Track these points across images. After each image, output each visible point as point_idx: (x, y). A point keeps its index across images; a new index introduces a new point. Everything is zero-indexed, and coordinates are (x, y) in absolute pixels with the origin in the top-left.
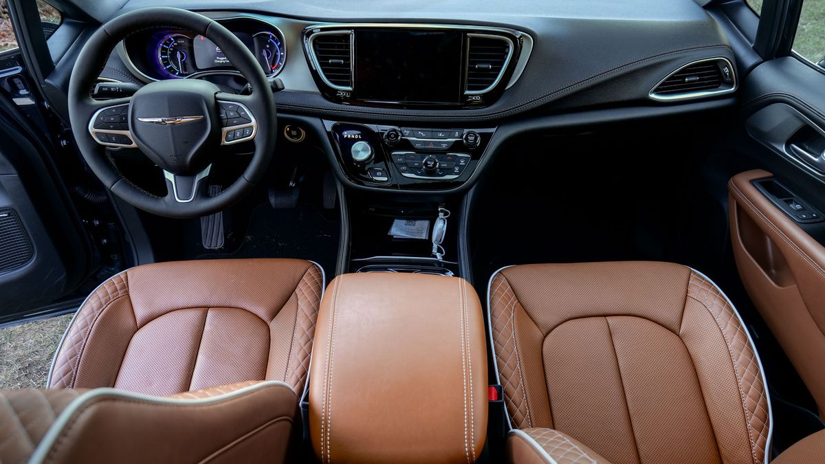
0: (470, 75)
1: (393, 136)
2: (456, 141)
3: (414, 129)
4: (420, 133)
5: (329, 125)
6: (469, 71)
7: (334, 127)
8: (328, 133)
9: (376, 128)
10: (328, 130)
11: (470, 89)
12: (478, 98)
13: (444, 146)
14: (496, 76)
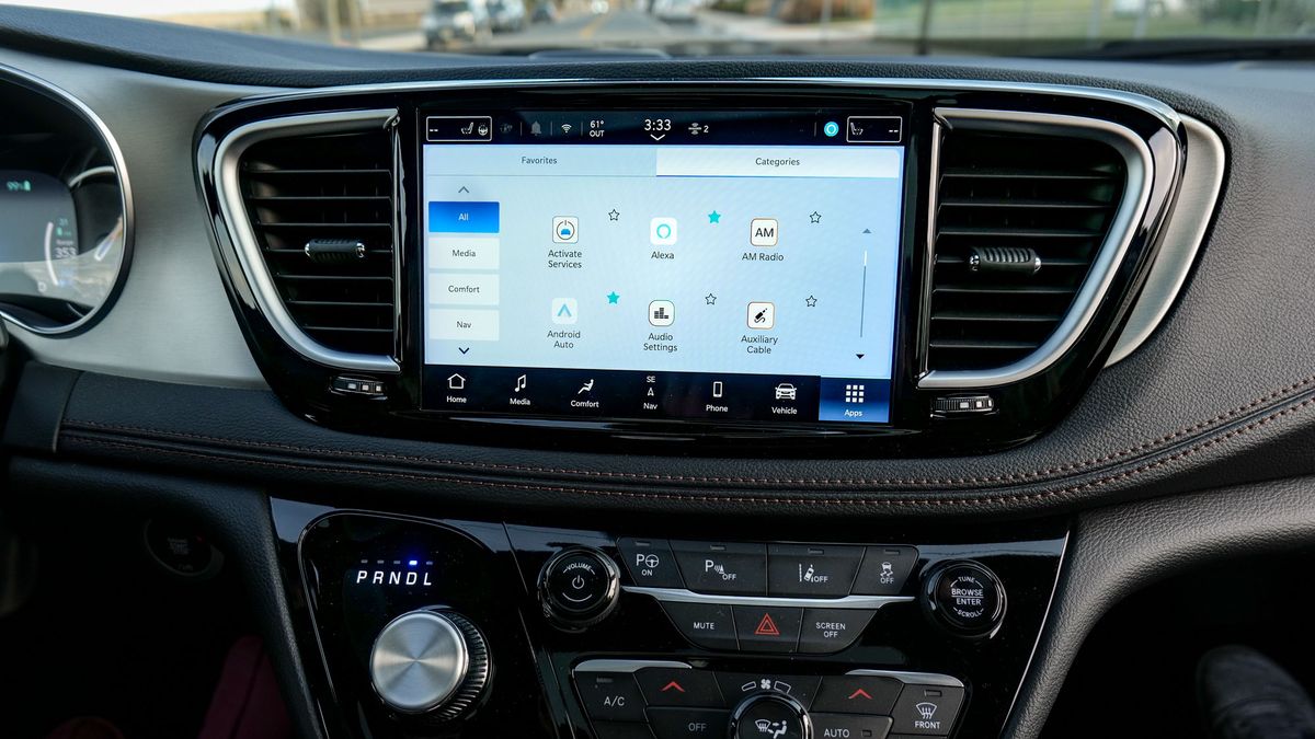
0: (939, 302)
1: (578, 583)
2: (888, 607)
3: (678, 545)
4: (709, 564)
5: (292, 521)
6: (935, 283)
7: (315, 533)
8: (285, 550)
9: (494, 537)
10: (281, 536)
11: (942, 363)
12: (983, 404)
13: (832, 630)
14: (1063, 306)
